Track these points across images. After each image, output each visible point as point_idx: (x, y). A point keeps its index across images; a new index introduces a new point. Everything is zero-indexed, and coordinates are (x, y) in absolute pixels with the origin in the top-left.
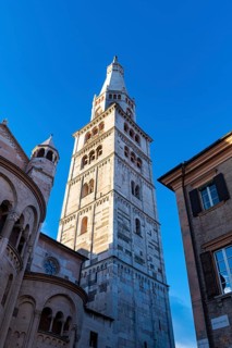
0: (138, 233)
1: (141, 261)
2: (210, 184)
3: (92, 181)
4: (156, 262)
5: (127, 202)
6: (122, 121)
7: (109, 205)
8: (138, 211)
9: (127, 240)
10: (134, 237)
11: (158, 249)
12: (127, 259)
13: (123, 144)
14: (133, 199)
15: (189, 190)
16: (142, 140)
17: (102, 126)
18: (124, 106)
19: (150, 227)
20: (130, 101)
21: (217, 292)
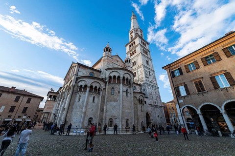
0: (150, 75)
1: (151, 83)
2: (177, 70)
3: (135, 62)
4: (155, 82)
5: (146, 67)
6: (140, 40)
7: (142, 69)
8: (149, 69)
9: (148, 78)
10: (149, 76)
11: (155, 78)
12: (149, 83)
13: (142, 49)
14: (147, 65)
15: (171, 71)
16: (147, 45)
17: (134, 43)
18: (140, 34)
19: (152, 72)
20: (141, 31)
21: (180, 95)
